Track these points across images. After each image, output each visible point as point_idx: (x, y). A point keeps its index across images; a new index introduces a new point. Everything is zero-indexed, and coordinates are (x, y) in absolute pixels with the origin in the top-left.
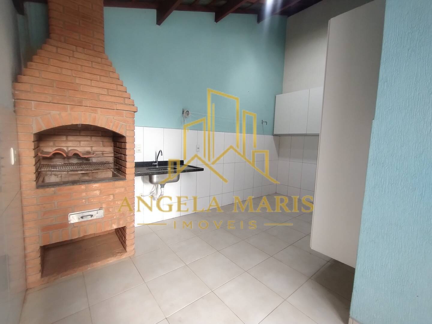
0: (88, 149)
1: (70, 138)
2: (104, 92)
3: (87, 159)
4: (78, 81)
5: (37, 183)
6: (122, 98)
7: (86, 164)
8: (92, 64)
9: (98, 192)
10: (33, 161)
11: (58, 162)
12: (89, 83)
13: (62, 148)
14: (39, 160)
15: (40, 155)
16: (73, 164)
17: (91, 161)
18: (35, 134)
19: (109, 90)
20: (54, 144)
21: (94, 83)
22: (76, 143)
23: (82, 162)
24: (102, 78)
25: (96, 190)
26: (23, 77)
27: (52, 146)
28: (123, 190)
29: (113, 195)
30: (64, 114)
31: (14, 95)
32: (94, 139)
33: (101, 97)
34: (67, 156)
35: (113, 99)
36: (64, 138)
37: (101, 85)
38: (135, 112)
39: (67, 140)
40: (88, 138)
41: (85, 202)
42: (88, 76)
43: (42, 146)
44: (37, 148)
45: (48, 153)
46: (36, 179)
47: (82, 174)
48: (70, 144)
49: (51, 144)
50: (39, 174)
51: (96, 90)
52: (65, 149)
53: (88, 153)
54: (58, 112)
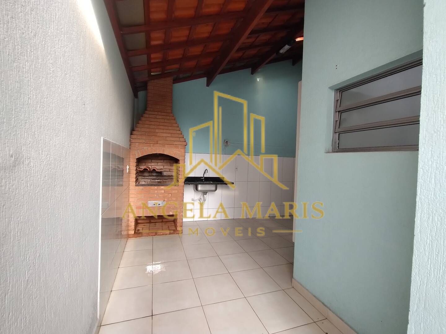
0: (162, 167)
1: (153, 161)
2: (169, 135)
3: (161, 173)
4: (157, 131)
5: (136, 183)
6: (179, 138)
7: (160, 176)
8: (164, 120)
9: (163, 191)
10: (135, 172)
11: (146, 174)
12: (162, 131)
13: (149, 166)
14: (138, 173)
15: (138, 169)
16: (154, 176)
17: (163, 175)
18: (137, 159)
19: (172, 134)
20: (145, 164)
21: (165, 131)
22: (156, 164)
23: (158, 175)
24: (169, 127)
25: (162, 190)
26: (134, 132)
27: (144, 165)
28: (176, 191)
29: (171, 194)
30: (149, 148)
31: (130, 140)
32: (165, 161)
33: (168, 139)
34: (150, 170)
35: (173, 139)
36: (150, 161)
37: (168, 131)
38: (186, 145)
39: (151, 162)
40: (162, 161)
41: (157, 196)
42: (162, 127)
43: (140, 165)
44: (137, 166)
45: (142, 169)
46: (136, 181)
47: (158, 182)
48: (153, 164)
49: (144, 164)
50: (137, 180)
51: (165, 135)
52: (150, 167)
53: (161, 169)
54: (147, 148)
